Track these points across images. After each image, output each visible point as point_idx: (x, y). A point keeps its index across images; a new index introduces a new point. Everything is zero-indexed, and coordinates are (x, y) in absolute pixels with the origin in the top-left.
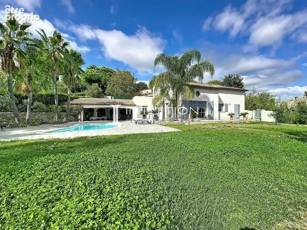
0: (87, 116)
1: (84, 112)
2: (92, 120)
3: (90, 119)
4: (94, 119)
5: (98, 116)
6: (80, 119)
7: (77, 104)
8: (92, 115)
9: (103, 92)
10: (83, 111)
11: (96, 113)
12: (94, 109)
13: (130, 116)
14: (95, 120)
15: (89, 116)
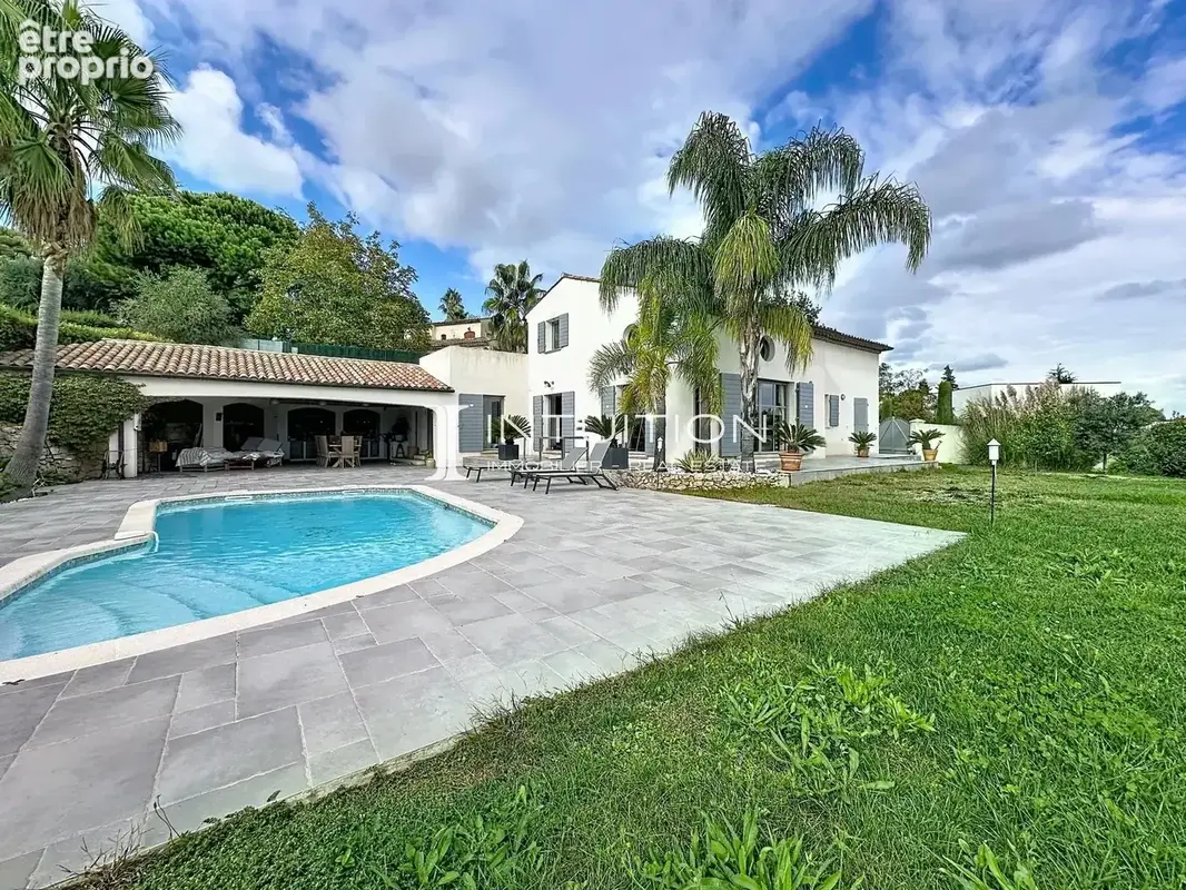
0: (162, 447)
1: (144, 421)
2: (196, 470)
3: (179, 464)
4: (206, 459)
5: (230, 445)
6: (120, 464)
7: (99, 374)
8: (193, 439)
9: (237, 318)
10: (137, 417)
11: (214, 430)
12: (201, 406)
13: (400, 446)
14: (215, 469)
15: (176, 448)
